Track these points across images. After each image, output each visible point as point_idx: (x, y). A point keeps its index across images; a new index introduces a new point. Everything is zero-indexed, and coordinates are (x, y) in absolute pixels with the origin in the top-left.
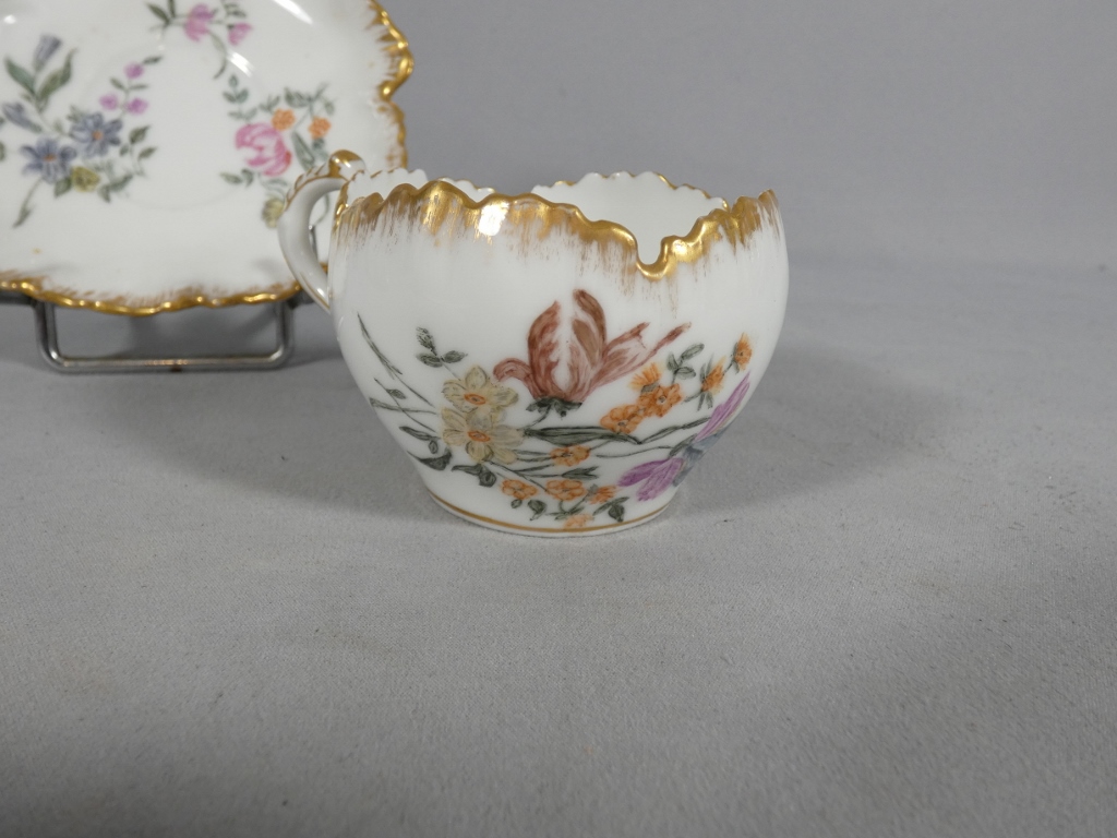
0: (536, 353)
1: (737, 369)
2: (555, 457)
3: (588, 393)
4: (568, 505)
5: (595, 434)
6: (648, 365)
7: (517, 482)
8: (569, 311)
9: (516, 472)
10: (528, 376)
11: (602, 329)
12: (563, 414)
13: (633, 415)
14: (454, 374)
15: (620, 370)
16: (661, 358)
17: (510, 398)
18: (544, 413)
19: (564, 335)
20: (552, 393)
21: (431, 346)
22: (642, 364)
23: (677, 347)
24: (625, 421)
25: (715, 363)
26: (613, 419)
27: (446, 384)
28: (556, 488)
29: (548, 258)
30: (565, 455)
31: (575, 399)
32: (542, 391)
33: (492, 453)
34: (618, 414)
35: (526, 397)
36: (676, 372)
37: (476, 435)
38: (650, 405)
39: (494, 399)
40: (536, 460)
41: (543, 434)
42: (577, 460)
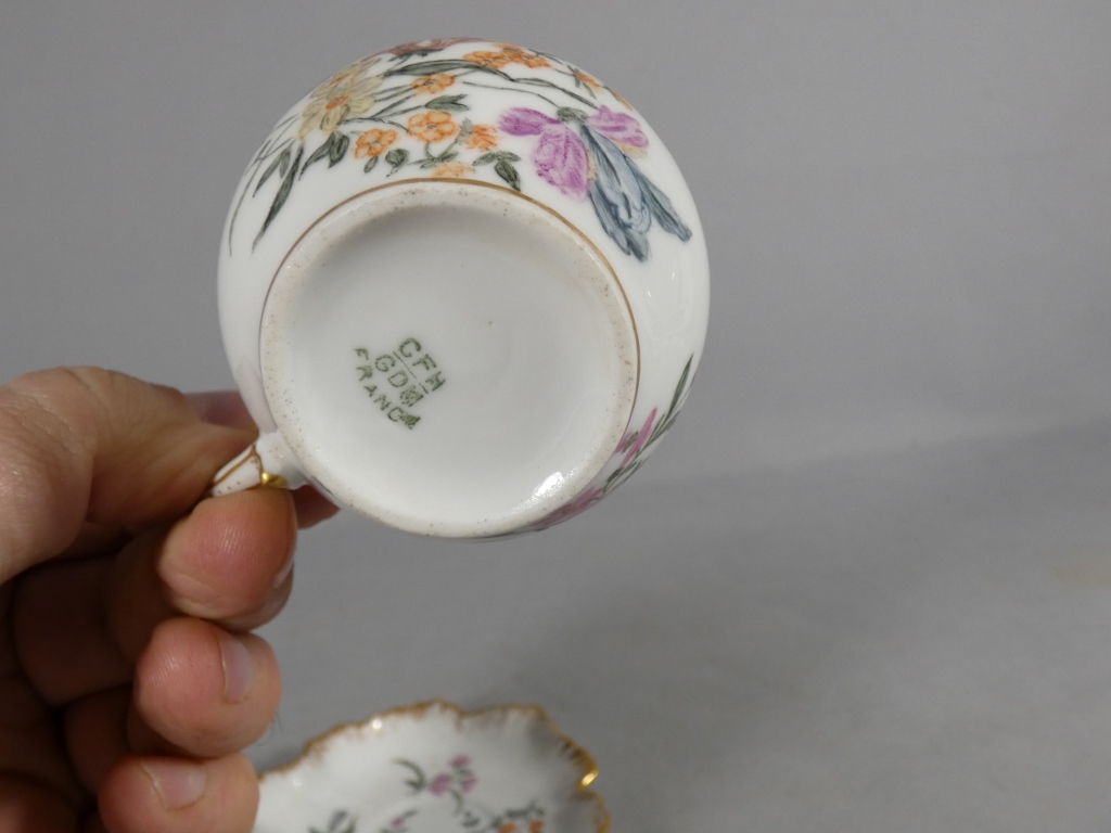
2: (416, 87)
4: (437, 149)
5: (458, 64)
9: (373, 119)
12: (425, 56)
13: (498, 58)
18: (403, 60)
24: (490, 60)
26: (476, 56)
28: (420, 125)
30: (427, 83)
33: (348, 110)
34: (481, 54)
37: (333, 104)
40: (395, 95)
41: (403, 71)
42: (442, 86)
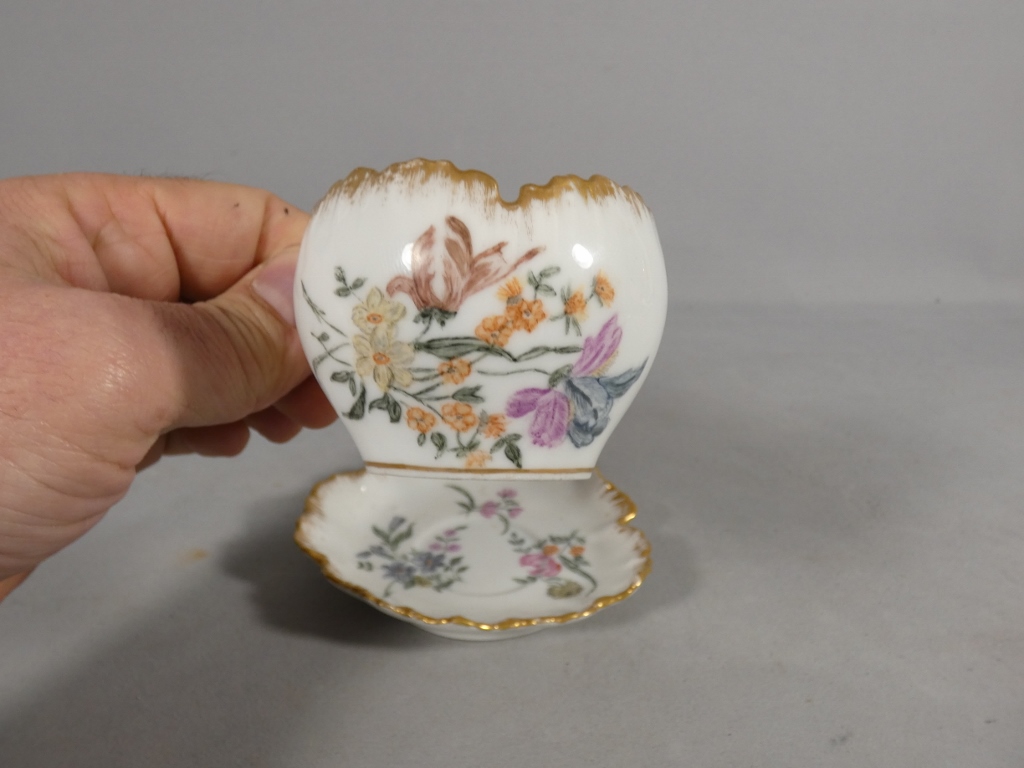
0: (417, 269)
1: (601, 303)
2: (442, 373)
3: (461, 302)
4: (466, 438)
5: (472, 345)
6: (510, 278)
7: (418, 409)
8: (442, 232)
10: (413, 290)
11: (469, 246)
12: (443, 323)
13: (503, 327)
14: (359, 299)
15: (486, 281)
16: (522, 274)
17: (400, 311)
18: (426, 325)
19: (438, 252)
20: (432, 304)
21: (343, 280)
22: (505, 276)
23: (536, 266)
24: (497, 333)
25: (575, 289)
26: (485, 329)
27: (354, 310)
28: (451, 414)
29: (427, 195)
30: (451, 370)
31: (451, 308)
32: (423, 302)
34: (489, 324)
35: (413, 310)
36: (537, 289)
38: (517, 318)
39: (388, 316)
40: (427, 379)
41: (429, 347)
42: (462, 377)
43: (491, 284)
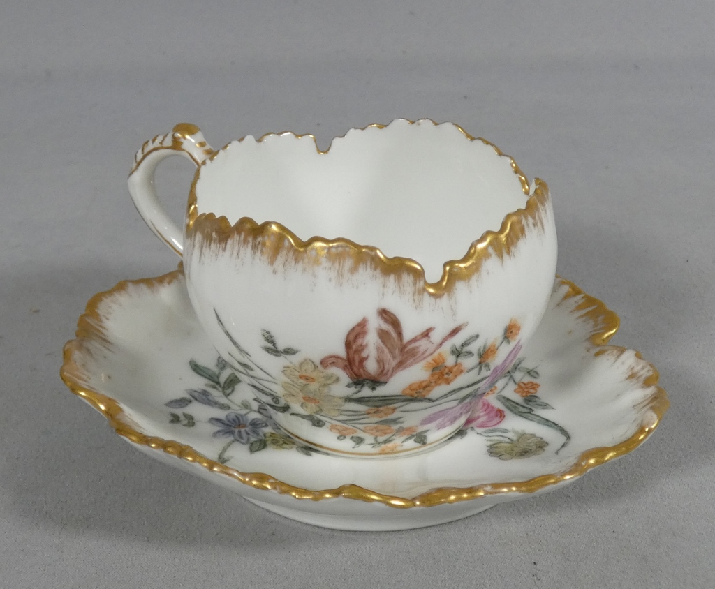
0: (351, 352)
1: (509, 342)
2: (369, 413)
3: (391, 375)
4: (381, 439)
5: (398, 399)
6: (436, 354)
7: (341, 426)
8: (375, 323)
9: (340, 421)
10: (346, 366)
11: (400, 334)
12: (373, 389)
13: (426, 386)
14: (291, 362)
15: (415, 360)
16: (446, 349)
17: (334, 379)
18: (358, 389)
19: (371, 340)
20: (364, 377)
21: (273, 342)
22: (431, 354)
23: (458, 340)
24: (422, 390)
25: (489, 344)
26: (411, 390)
27: (284, 367)
28: (372, 430)
29: (357, 287)
30: (377, 412)
31: (382, 379)
32: (356, 375)
33: (321, 410)
34: (415, 386)
35: (345, 378)
36: (458, 356)
37: (308, 399)
38: (439, 379)
39: (322, 380)
40: (355, 415)
41: (359, 400)
42: (386, 414)
43: (419, 362)
